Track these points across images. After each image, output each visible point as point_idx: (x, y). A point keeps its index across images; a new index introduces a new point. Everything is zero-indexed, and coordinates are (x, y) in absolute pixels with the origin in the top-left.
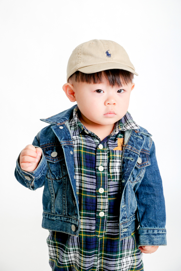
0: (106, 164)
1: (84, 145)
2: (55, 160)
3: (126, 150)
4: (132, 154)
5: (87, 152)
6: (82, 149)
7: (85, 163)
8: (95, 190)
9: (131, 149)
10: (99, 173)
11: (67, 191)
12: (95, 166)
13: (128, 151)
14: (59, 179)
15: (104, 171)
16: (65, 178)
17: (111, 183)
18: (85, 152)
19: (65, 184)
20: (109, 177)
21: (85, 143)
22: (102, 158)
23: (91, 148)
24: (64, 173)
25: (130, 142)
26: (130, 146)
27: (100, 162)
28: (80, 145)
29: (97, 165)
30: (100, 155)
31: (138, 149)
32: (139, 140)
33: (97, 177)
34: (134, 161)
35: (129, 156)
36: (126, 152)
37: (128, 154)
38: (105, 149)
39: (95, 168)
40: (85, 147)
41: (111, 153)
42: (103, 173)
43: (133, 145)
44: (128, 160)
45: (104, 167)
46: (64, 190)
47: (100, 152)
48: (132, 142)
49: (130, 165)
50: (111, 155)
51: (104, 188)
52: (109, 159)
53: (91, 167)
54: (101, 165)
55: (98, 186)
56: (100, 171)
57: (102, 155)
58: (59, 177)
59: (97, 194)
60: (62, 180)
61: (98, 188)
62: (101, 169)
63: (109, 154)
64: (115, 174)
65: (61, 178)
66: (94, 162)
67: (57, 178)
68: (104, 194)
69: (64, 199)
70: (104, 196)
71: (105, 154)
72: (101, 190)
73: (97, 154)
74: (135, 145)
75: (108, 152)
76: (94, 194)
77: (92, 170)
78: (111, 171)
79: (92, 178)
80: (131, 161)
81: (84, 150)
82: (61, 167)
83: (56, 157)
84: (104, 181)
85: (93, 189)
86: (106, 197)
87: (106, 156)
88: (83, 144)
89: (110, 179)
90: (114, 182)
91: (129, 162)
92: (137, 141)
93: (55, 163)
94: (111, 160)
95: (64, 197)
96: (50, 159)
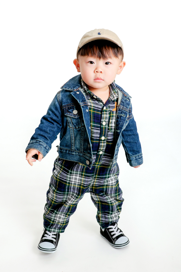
0: (107, 120)
1: (93, 107)
2: (76, 116)
3: (120, 109)
4: (123, 112)
5: (95, 112)
6: (92, 109)
7: (93, 119)
8: (99, 137)
9: (123, 108)
10: (103, 126)
11: (84, 136)
12: (101, 122)
13: (121, 110)
14: (78, 128)
15: (106, 125)
16: (83, 128)
17: (110, 133)
18: (94, 111)
19: (83, 131)
20: (109, 129)
21: (94, 105)
22: (105, 116)
23: (98, 109)
24: (83, 124)
25: (122, 103)
26: (122, 106)
27: (104, 119)
28: (91, 107)
29: (102, 121)
30: (104, 114)
31: (127, 108)
32: (127, 102)
33: (101, 129)
34: (125, 116)
35: (121, 113)
36: (120, 110)
37: (120, 112)
38: (107, 109)
39: (100, 123)
40: (94, 108)
41: (111, 113)
42: (105, 126)
43: (123, 105)
44: (121, 116)
45: (106, 122)
46: (82, 135)
47: (104, 112)
48: (123, 103)
49: (123, 119)
50: (111, 115)
51: (105, 136)
52: (110, 117)
53: (97, 123)
54: (104, 121)
55: (101, 135)
56: (103, 125)
57: (106, 114)
58: (78, 127)
59: (100, 140)
60: (80, 129)
61: (101, 136)
62: (104, 123)
63: (110, 113)
64: (112, 128)
65: (80, 127)
66: (100, 119)
67: (77, 127)
68: (104, 140)
69: (82, 141)
70: (104, 142)
71: (107, 113)
72: (103, 138)
73: (103, 113)
74: (125, 105)
75: (110, 112)
76: (98, 140)
77: (98, 124)
78: (110, 125)
79: (98, 130)
80: (123, 117)
81: (93, 110)
82: (81, 121)
83: (76, 114)
84: (105, 132)
85: (97, 137)
86: (105, 142)
87: (108, 115)
88: (92, 105)
89: (109, 131)
90: (111, 133)
91: (122, 118)
92: (126, 102)
93: (76, 118)
94: (111, 118)
95: (82, 140)
96: (73, 115)
